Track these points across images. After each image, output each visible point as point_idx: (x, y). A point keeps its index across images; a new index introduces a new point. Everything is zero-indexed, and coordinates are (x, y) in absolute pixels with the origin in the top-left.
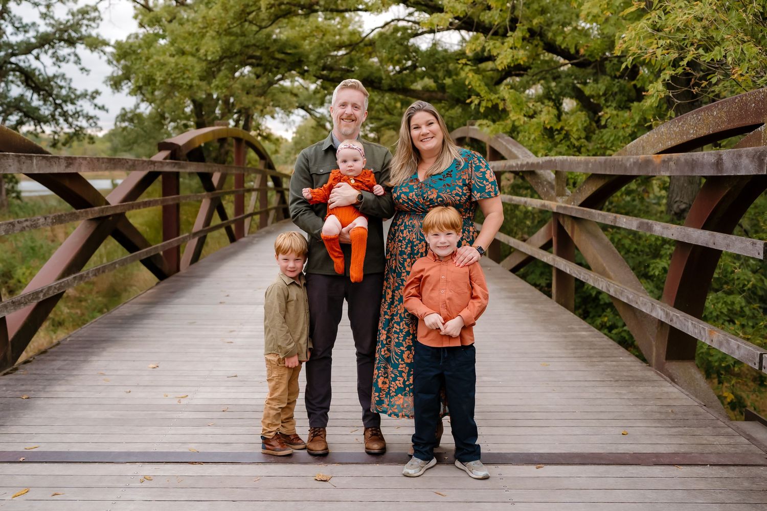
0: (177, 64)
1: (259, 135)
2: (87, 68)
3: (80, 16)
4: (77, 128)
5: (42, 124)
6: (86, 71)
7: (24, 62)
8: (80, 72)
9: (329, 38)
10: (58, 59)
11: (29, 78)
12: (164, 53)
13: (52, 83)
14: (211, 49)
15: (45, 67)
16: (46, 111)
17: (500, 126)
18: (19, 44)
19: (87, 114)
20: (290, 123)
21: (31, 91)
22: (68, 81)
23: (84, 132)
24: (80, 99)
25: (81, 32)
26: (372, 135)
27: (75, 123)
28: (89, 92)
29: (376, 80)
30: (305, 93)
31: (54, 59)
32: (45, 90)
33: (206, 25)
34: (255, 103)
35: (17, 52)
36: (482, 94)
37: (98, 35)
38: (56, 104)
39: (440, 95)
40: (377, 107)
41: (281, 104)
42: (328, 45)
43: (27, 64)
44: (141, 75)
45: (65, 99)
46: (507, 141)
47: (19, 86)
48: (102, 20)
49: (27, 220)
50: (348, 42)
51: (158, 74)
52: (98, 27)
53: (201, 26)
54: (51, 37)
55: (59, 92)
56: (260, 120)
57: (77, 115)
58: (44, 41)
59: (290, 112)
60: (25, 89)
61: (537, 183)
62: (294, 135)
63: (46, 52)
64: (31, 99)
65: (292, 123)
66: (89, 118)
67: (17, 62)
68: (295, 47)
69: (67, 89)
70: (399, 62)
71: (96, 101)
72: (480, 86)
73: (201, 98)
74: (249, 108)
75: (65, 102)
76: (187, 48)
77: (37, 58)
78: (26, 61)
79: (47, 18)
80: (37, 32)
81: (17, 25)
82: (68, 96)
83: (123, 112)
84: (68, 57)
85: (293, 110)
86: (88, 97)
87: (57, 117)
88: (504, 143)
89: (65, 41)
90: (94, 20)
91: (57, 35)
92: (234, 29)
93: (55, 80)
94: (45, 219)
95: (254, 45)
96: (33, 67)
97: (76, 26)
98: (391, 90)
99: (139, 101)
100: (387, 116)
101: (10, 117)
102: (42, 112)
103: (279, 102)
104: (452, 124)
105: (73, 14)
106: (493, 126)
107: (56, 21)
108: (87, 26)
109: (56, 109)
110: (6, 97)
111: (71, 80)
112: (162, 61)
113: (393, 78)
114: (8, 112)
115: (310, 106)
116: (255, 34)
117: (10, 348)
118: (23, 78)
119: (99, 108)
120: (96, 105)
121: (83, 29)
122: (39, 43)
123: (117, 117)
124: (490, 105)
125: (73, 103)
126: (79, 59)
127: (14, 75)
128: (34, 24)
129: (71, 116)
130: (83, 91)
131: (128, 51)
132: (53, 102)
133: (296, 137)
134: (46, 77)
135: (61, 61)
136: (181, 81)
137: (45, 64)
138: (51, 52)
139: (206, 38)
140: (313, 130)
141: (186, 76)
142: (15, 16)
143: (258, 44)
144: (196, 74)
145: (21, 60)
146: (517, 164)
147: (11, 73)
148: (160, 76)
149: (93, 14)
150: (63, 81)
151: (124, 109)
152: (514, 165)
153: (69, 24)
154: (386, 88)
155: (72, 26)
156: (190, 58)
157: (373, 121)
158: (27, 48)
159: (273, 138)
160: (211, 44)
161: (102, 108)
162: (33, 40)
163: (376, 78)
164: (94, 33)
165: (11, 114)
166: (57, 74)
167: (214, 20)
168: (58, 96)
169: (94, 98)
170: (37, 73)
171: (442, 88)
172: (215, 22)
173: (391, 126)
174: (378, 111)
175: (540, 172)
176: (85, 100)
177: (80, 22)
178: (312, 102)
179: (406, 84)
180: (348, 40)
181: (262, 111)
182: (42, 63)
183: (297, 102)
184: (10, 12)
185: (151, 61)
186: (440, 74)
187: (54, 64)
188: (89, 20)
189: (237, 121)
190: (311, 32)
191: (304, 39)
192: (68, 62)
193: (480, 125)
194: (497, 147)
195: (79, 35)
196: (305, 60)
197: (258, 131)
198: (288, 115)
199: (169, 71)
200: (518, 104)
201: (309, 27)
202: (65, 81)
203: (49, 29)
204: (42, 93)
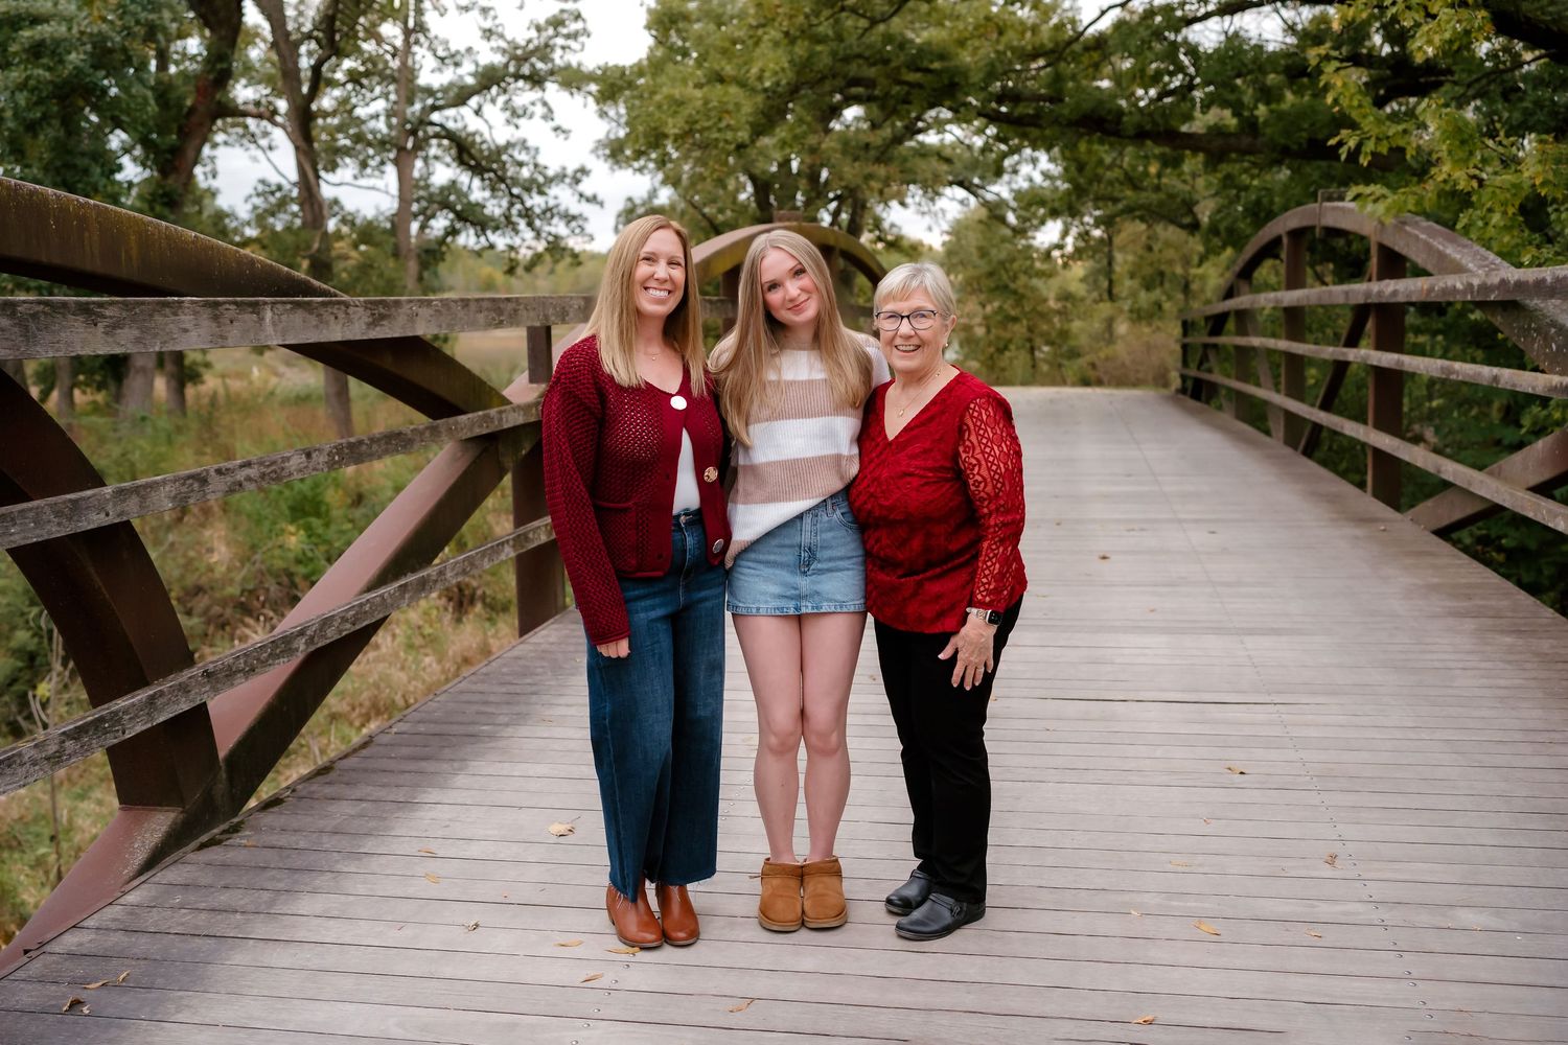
0: (706, 102)
1: (880, 239)
2: (565, 126)
3: (551, 31)
4: (551, 239)
5: (489, 233)
6: (564, 132)
7: (456, 121)
8: (553, 134)
9: (1011, 36)
10: (514, 113)
11: (465, 151)
12: (684, 81)
13: (504, 157)
14: (771, 65)
15: (490, 127)
16: (495, 208)
17: (1407, 196)
18: (445, 90)
19: (567, 210)
20: (936, 215)
21: (470, 173)
22: (532, 152)
23: (562, 244)
24: (553, 184)
25: (552, 60)
26: (1097, 233)
27: (547, 228)
28: (570, 172)
29: (1110, 118)
30: (967, 155)
31: (508, 114)
32: (491, 170)
33: (762, 21)
34: (869, 177)
35: (441, 103)
36: (1368, 124)
37: (579, 65)
38: (512, 195)
39: (1246, 141)
40: (1109, 175)
41: (919, 178)
42: (1009, 54)
43: (460, 125)
44: (641, 129)
45: (527, 185)
46: (1432, 234)
47: (448, 165)
48: (589, 36)
49: (248, 464)
50: (1050, 45)
51: (670, 121)
52: (582, 50)
53: (754, 23)
54: (500, 74)
55: (518, 173)
56: (879, 209)
57: (548, 215)
58: (490, 79)
59: (938, 194)
60: (458, 171)
61: (1526, 332)
62: (946, 238)
63: (493, 101)
64: (469, 187)
65: (940, 215)
66: (569, 218)
67: (444, 121)
68: (942, 57)
69: (532, 167)
70: (1156, 79)
71: (582, 187)
72: (1360, 106)
73: (764, 172)
74: (858, 187)
75: (528, 190)
76: (729, 70)
77: (478, 112)
78: (459, 118)
79: (494, 37)
80: (477, 65)
81: (441, 53)
82: (533, 180)
83: (629, 205)
84: (531, 108)
85: (941, 190)
86: (567, 180)
87: (515, 219)
88: (1423, 236)
89: (525, 78)
90: (574, 36)
91: (512, 69)
92: (821, 29)
93: (510, 151)
94: (308, 455)
95: (859, 56)
96: (471, 129)
97: (544, 52)
98: (1140, 136)
99: (657, 184)
100: (1129, 193)
101: (433, 222)
102: (487, 211)
103: (915, 173)
104: (1272, 202)
105: (539, 29)
106: (1392, 198)
107: (509, 43)
108: (563, 48)
109: (512, 204)
110: (427, 186)
111: (537, 150)
112: (677, 96)
113: (1146, 111)
114: (429, 212)
115: (976, 181)
116: (863, 35)
117: (223, 775)
118: (454, 152)
119: (588, 200)
120: (581, 195)
121: (557, 55)
122: (479, 83)
123: (619, 216)
124: (1384, 149)
125: (541, 193)
126: (550, 110)
127: (439, 145)
128: (469, 50)
129: (538, 216)
130: (558, 170)
131: (620, 83)
132: (507, 191)
133: (950, 242)
134: (493, 147)
135: (519, 117)
136: (715, 135)
137: (491, 122)
138: (501, 100)
139: (763, 45)
140: (981, 227)
141: (723, 125)
142: (436, 37)
143: (867, 54)
144: (743, 120)
145: (449, 118)
146: (1470, 285)
147: (434, 142)
148: (674, 126)
149: (574, 26)
150: (524, 153)
151: (630, 199)
152: (1459, 286)
153: (531, 47)
154: (1131, 131)
155: (537, 49)
156: (733, 90)
157: (1101, 204)
158: (460, 96)
159: (905, 243)
160: (771, 55)
161: (593, 200)
162: (470, 81)
163: (1110, 112)
164: (573, 59)
165: (433, 216)
166: (513, 140)
167: (778, 6)
168: (515, 181)
169: (577, 181)
170: (478, 139)
171: (1250, 126)
172: (780, 10)
173: (1138, 213)
174: (1111, 183)
175: (1535, 303)
176: (562, 186)
177: (551, 42)
178: (979, 172)
179: (1173, 123)
180: (1050, 40)
181: (881, 192)
182: (486, 121)
183: (950, 173)
184: (428, 30)
185: (658, 98)
186: (1248, 96)
187: (508, 122)
188: (568, 37)
189: (836, 214)
190: (976, 28)
191: (961, 43)
192: (531, 117)
193: (1354, 199)
194: (1399, 245)
195: (550, 65)
196: (963, 83)
197: (877, 233)
198: (932, 200)
199: (690, 115)
200: (1463, 142)
201: (971, 20)
202: (528, 154)
203: (498, 59)
204: (486, 176)
